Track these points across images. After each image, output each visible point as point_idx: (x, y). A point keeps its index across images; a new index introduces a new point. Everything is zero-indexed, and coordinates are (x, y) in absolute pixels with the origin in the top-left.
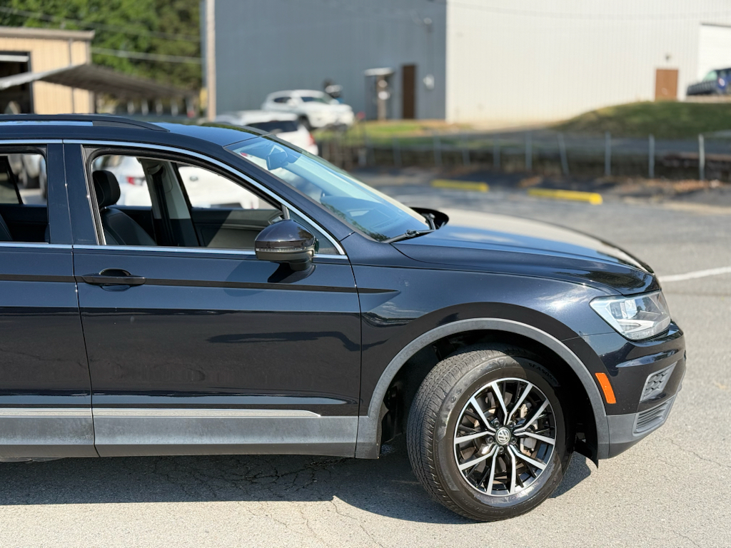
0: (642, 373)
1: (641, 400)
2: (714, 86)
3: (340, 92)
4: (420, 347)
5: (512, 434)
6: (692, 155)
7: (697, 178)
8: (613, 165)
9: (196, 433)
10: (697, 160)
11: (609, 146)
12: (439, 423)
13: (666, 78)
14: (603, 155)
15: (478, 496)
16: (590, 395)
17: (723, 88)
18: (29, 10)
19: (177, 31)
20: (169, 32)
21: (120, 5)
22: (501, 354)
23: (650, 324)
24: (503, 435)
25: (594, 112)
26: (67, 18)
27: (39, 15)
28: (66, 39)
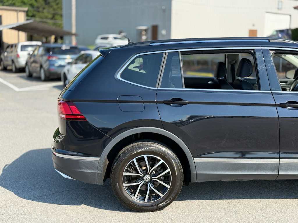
3: (126, 36)
19: (44, 9)
20: (41, 9)
28: (16, 11)
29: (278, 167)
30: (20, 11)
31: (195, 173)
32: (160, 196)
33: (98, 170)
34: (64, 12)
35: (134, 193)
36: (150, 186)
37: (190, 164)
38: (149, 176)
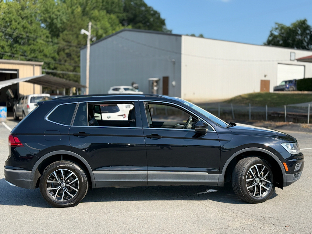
0: (294, 163)
1: (295, 170)
2: (284, 87)
3: (138, 86)
4: (236, 155)
5: (260, 180)
6: (282, 112)
7: (284, 121)
8: (251, 116)
9: (175, 178)
10: (284, 114)
11: (250, 109)
12: (242, 176)
13: (265, 84)
14: (248, 112)
15: (252, 197)
16: (281, 169)
17: (288, 88)
18: (6, 52)
19: (65, 61)
20: (63, 62)
21: (43, 50)
22: (257, 158)
23: (296, 151)
24: (258, 180)
25: (240, 96)
26: (21, 55)
27: (9, 54)
28: (33, 65)
29: (147, 177)
30: (36, 65)
31: (94, 181)
32: (71, 197)
33: (31, 179)
34: (81, 65)
35: (54, 195)
36: (65, 190)
37: (91, 175)
38: (64, 183)
